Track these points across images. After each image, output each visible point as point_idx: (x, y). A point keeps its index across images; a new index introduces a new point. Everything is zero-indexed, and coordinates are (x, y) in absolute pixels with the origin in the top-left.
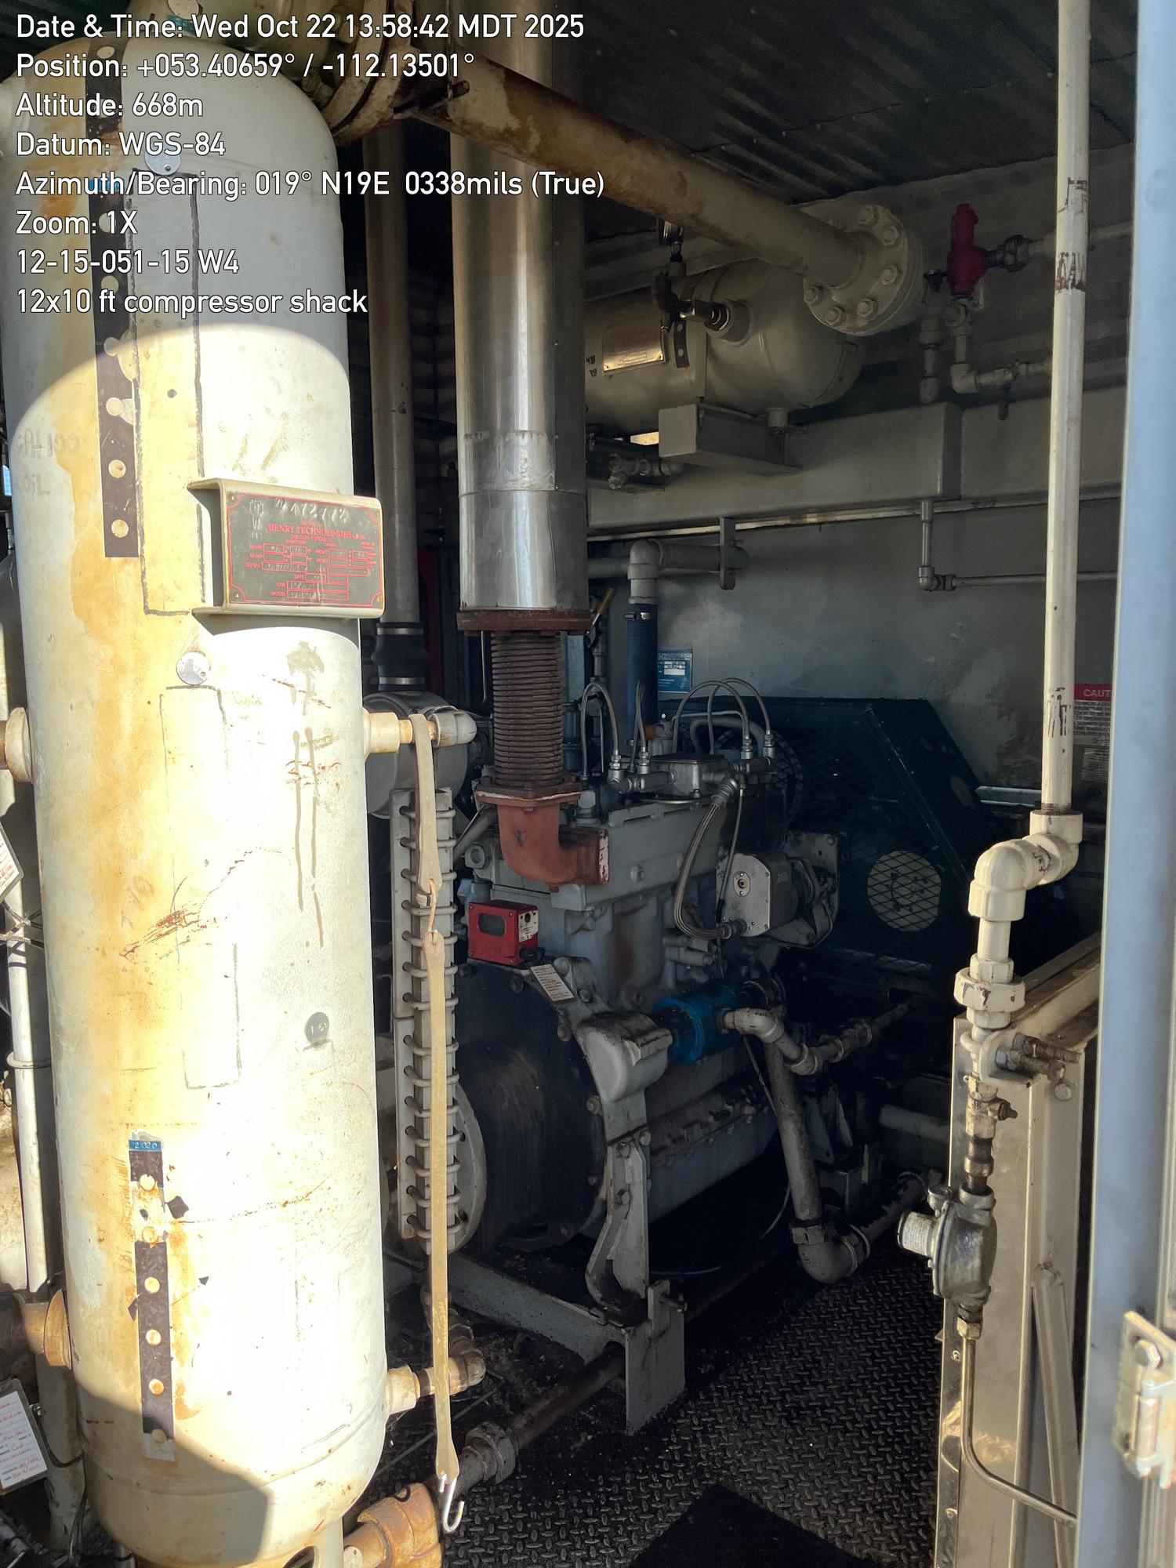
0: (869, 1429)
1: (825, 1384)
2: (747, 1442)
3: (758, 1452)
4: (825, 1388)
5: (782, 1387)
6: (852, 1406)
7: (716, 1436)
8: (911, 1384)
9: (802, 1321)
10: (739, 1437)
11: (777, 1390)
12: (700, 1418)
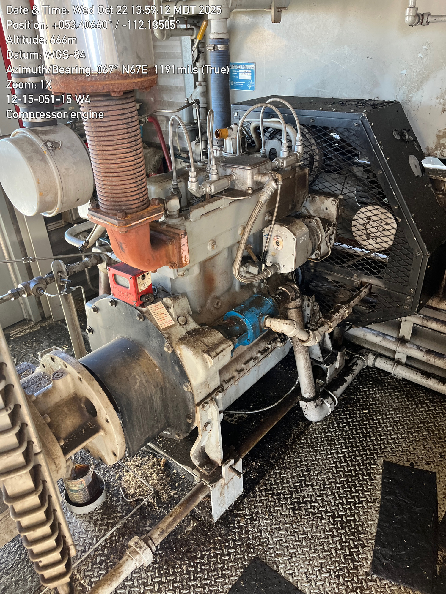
0: (334, 517)
1: (312, 486)
2: (272, 526)
3: (278, 533)
4: (312, 489)
5: (291, 488)
6: (326, 501)
7: (258, 522)
8: (355, 486)
9: (302, 443)
10: (268, 523)
11: (288, 490)
12: (250, 510)
